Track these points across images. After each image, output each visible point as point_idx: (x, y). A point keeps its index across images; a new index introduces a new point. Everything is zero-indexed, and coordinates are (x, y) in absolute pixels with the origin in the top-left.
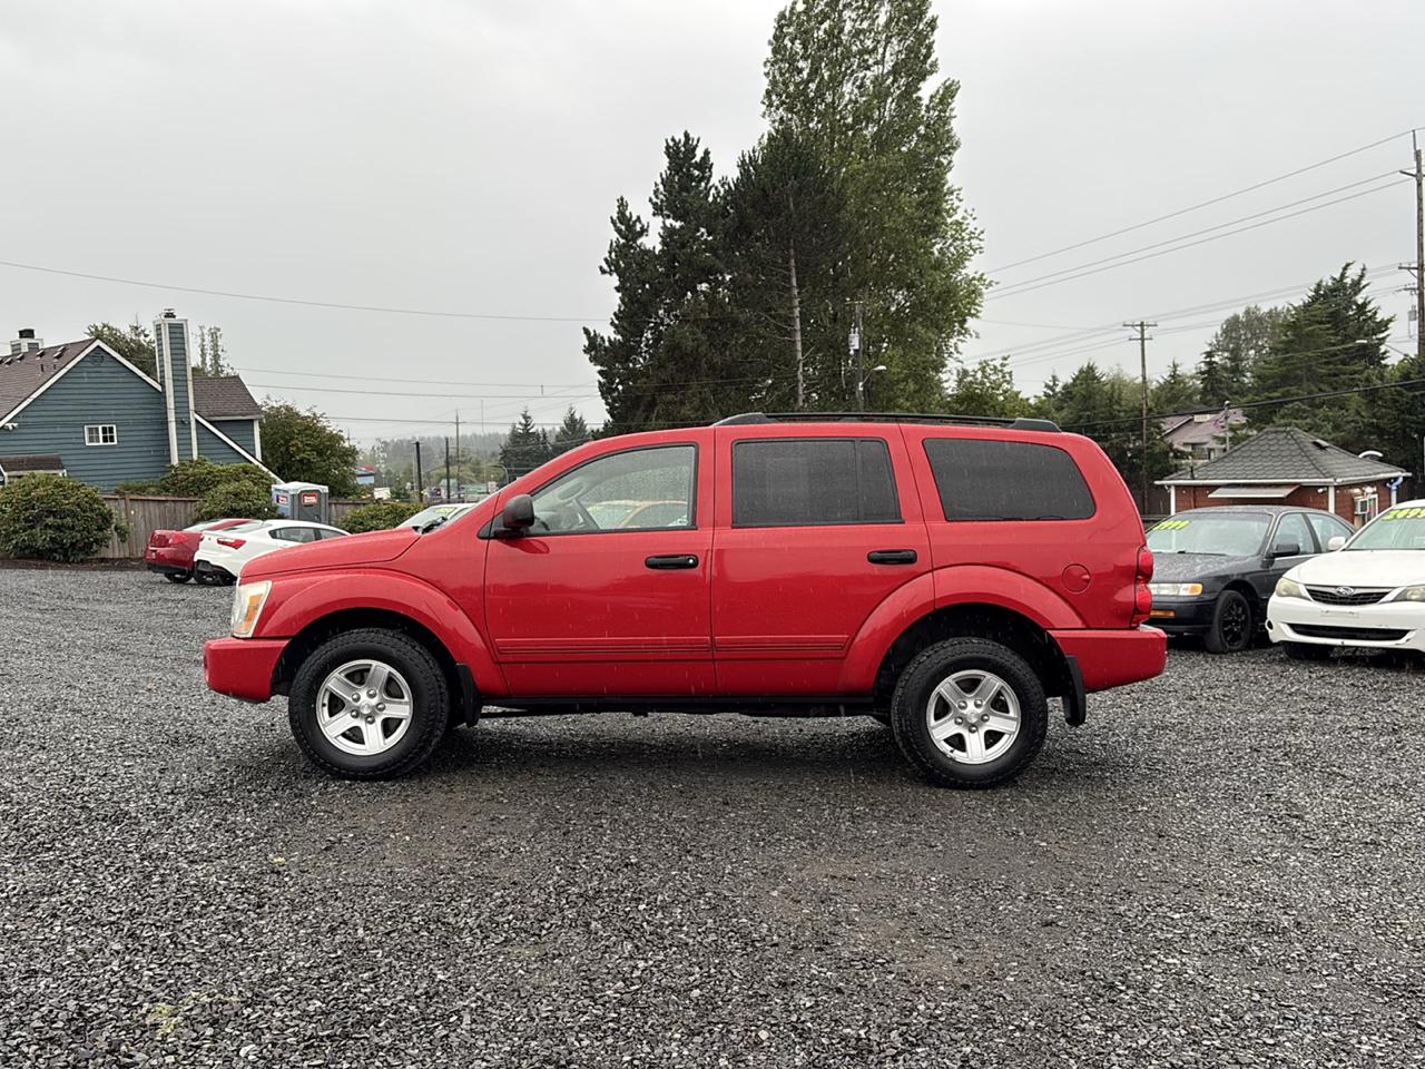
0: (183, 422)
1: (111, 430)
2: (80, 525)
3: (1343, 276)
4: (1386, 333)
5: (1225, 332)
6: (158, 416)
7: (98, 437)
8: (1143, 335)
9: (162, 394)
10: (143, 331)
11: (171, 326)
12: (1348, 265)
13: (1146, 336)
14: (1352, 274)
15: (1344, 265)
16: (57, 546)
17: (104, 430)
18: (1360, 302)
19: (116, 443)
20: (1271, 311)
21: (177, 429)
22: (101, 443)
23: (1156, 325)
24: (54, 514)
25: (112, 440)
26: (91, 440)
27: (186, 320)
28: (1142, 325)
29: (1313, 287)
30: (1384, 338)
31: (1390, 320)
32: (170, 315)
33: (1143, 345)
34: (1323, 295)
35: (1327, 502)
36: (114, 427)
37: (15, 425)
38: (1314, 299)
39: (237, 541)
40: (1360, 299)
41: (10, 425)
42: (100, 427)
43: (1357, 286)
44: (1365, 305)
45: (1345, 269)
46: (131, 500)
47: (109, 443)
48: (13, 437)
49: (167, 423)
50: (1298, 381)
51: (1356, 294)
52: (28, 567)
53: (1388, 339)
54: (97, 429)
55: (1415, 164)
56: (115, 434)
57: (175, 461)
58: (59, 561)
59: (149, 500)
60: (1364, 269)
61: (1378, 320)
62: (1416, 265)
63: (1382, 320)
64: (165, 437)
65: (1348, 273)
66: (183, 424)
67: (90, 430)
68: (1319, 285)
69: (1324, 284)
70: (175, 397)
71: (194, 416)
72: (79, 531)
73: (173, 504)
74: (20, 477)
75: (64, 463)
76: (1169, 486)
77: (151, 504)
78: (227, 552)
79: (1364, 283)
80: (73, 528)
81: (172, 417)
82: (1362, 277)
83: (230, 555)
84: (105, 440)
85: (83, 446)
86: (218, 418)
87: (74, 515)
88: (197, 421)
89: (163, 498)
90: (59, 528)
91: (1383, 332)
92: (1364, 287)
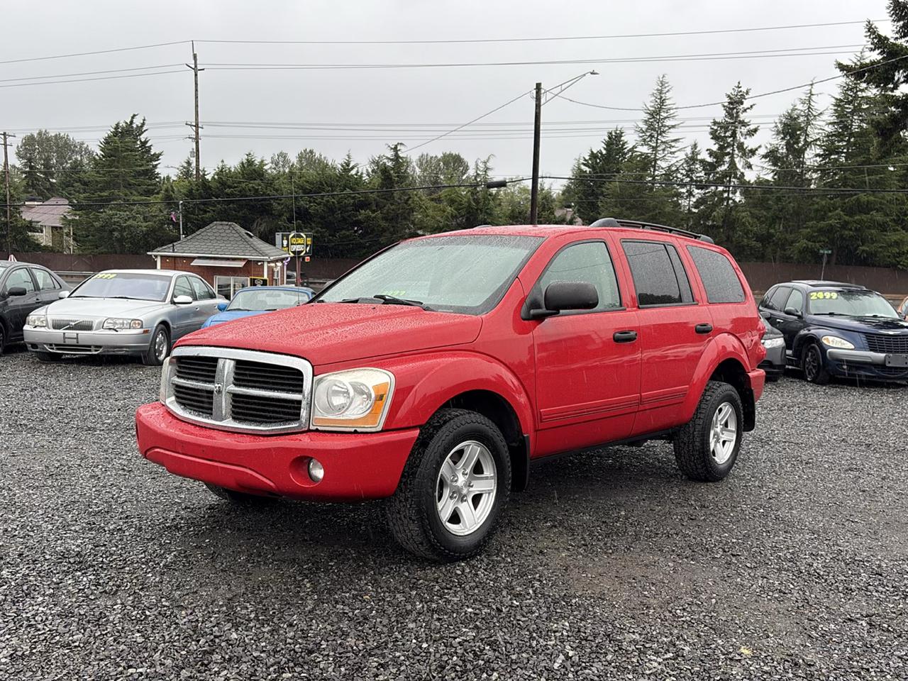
3: (132, 122)
4: (159, 162)
5: (24, 145)
8: (5, 142)
12: (135, 115)
13: (8, 143)
14: (137, 122)
15: (132, 115)
18: (143, 140)
20: (56, 135)
23: (14, 136)
28: (4, 134)
29: (114, 126)
30: (157, 165)
31: (160, 154)
33: (6, 149)
34: (120, 133)
35: (263, 271)
38: (115, 134)
40: (143, 138)
43: (140, 129)
44: (146, 142)
45: (133, 118)
50: (116, 186)
51: (140, 135)
53: (158, 166)
55: (193, 62)
60: (144, 120)
61: (152, 153)
62: (194, 124)
63: (155, 154)
65: (135, 120)
68: (117, 125)
69: (121, 125)
76: (156, 256)
79: (144, 128)
82: (143, 124)
91: (156, 161)
92: (145, 131)
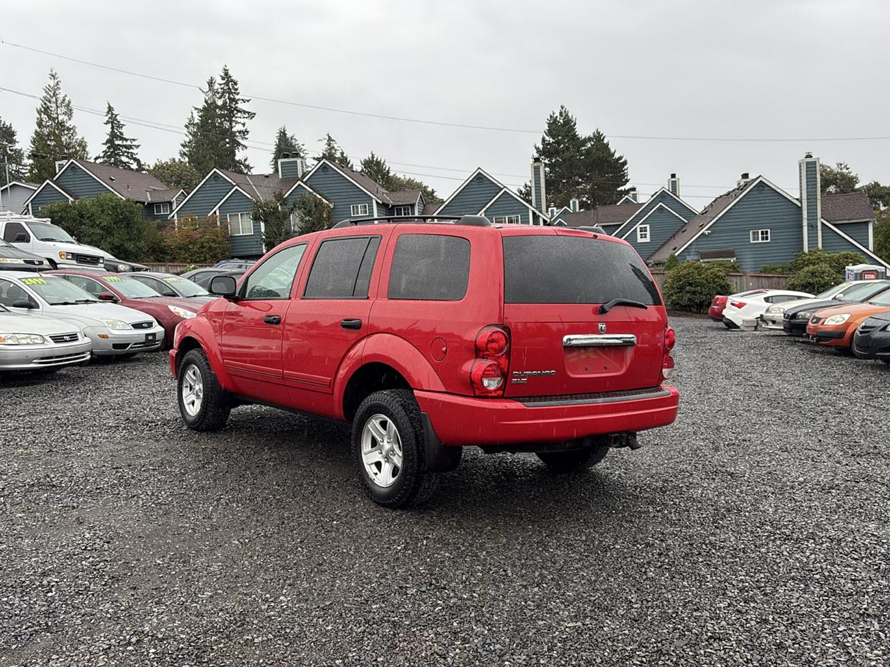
0: (812, 226)
1: (767, 232)
2: (705, 291)
6: (795, 223)
7: (758, 237)
9: (800, 208)
10: (845, 166)
11: (808, 163)
16: (693, 304)
17: (762, 233)
19: (769, 241)
21: (808, 230)
22: (760, 241)
24: (691, 285)
25: (767, 239)
26: (754, 239)
27: (819, 159)
32: (809, 156)
36: (769, 230)
37: (710, 232)
39: (740, 303)
41: (707, 232)
42: (760, 231)
46: (751, 276)
47: (765, 241)
48: (710, 239)
49: (802, 227)
52: (679, 316)
54: (758, 232)
56: (769, 235)
57: (806, 250)
58: (694, 312)
59: (762, 277)
64: (800, 236)
66: (812, 227)
67: (754, 233)
70: (808, 209)
71: (820, 221)
72: (705, 295)
73: (778, 279)
74: (709, 262)
75: (736, 254)
77: (763, 279)
78: (734, 310)
80: (701, 293)
81: (805, 223)
83: (735, 312)
84: (763, 239)
85: (748, 243)
86: (840, 222)
87: (702, 285)
88: (822, 223)
89: (771, 275)
90: (694, 293)
